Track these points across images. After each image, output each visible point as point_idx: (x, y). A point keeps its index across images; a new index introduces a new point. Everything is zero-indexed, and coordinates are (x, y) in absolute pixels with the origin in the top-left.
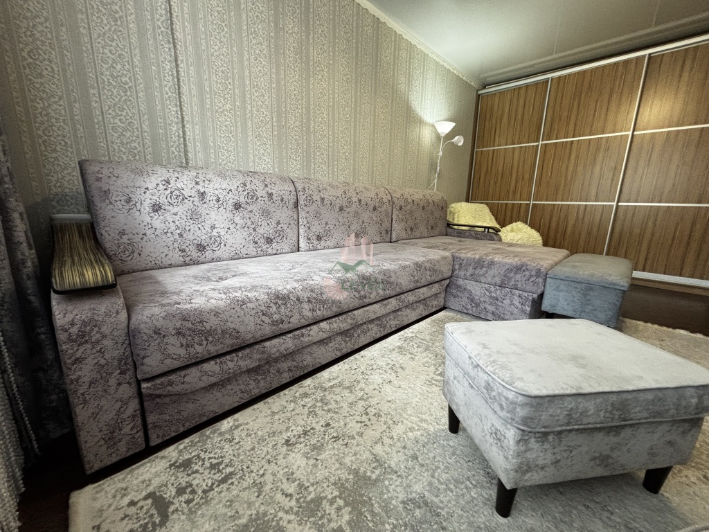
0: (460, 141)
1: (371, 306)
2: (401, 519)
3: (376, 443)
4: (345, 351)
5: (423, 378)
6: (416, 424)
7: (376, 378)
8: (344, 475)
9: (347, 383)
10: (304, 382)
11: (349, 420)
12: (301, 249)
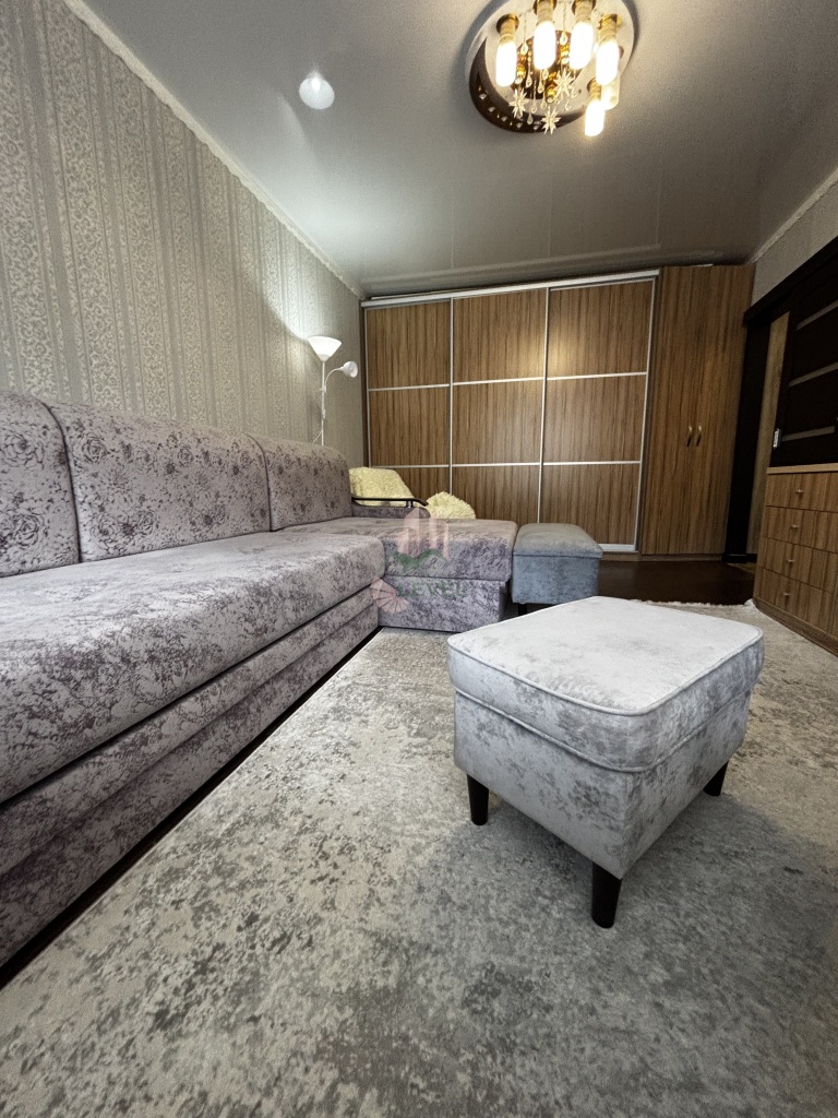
0: (352, 371)
1: (275, 647)
2: (479, 1041)
3: (367, 907)
4: (236, 749)
5: (396, 749)
6: (421, 836)
7: (315, 779)
8: (329, 1017)
9: (260, 812)
10: (158, 847)
11: (294, 887)
12: (86, 557)
